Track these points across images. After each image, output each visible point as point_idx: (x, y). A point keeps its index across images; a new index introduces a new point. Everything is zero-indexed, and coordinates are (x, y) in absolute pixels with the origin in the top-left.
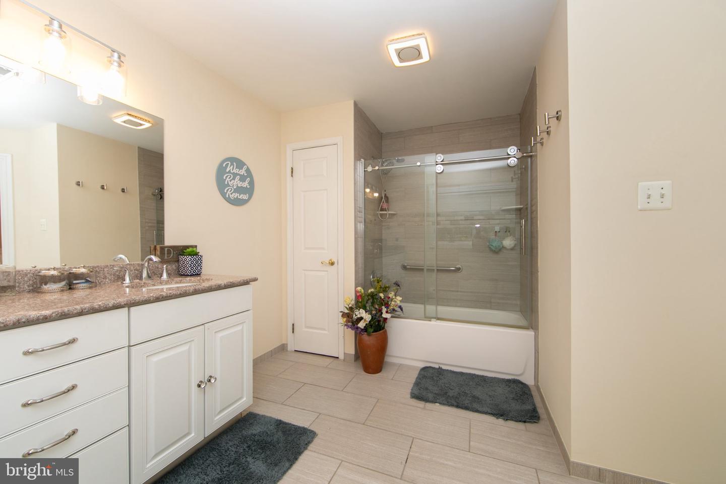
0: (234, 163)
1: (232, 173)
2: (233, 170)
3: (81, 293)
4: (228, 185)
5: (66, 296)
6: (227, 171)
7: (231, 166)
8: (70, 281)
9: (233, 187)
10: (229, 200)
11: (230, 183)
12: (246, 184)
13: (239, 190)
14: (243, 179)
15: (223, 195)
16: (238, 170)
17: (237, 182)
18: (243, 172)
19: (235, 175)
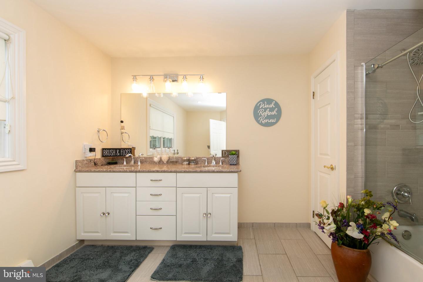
0: (266, 102)
1: (263, 108)
2: (264, 107)
3: (193, 165)
4: (261, 116)
5: (188, 166)
6: (260, 108)
7: (263, 104)
8: (189, 161)
9: (264, 116)
10: (262, 124)
11: (262, 114)
12: (274, 113)
13: (269, 117)
14: (271, 110)
15: (258, 122)
16: (268, 105)
17: (268, 113)
18: (272, 105)
19: (265, 109)
